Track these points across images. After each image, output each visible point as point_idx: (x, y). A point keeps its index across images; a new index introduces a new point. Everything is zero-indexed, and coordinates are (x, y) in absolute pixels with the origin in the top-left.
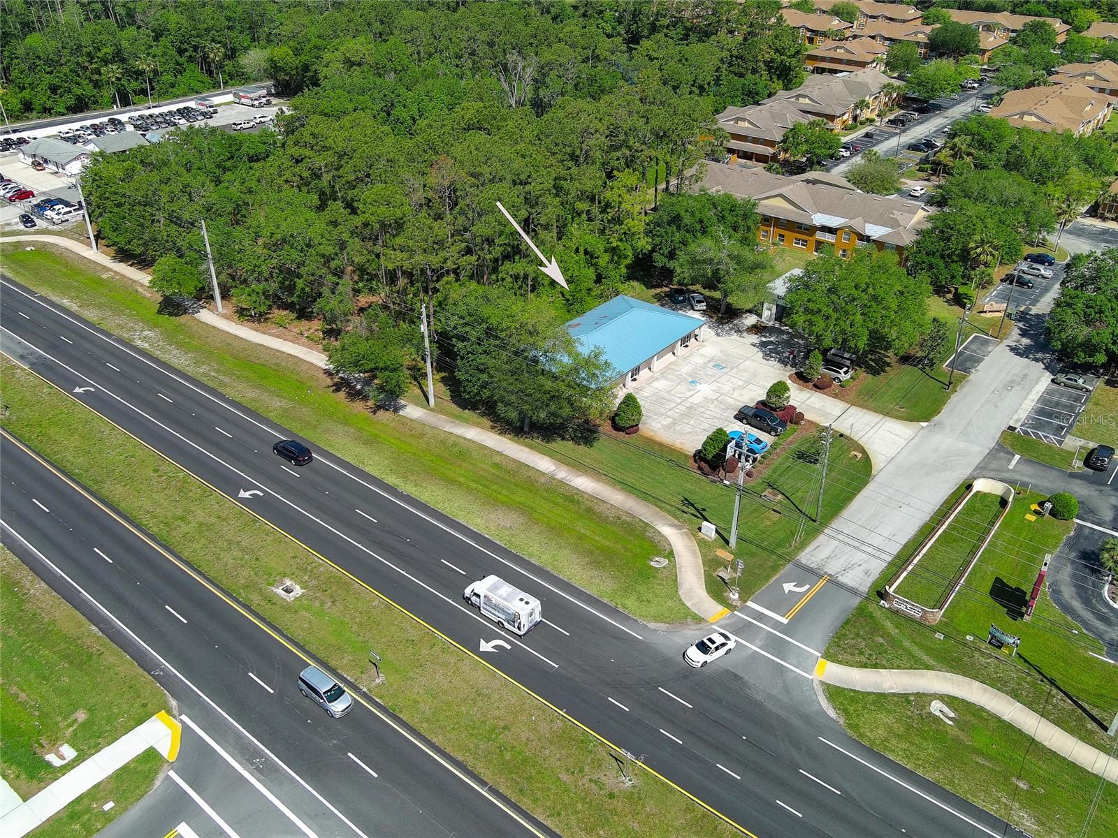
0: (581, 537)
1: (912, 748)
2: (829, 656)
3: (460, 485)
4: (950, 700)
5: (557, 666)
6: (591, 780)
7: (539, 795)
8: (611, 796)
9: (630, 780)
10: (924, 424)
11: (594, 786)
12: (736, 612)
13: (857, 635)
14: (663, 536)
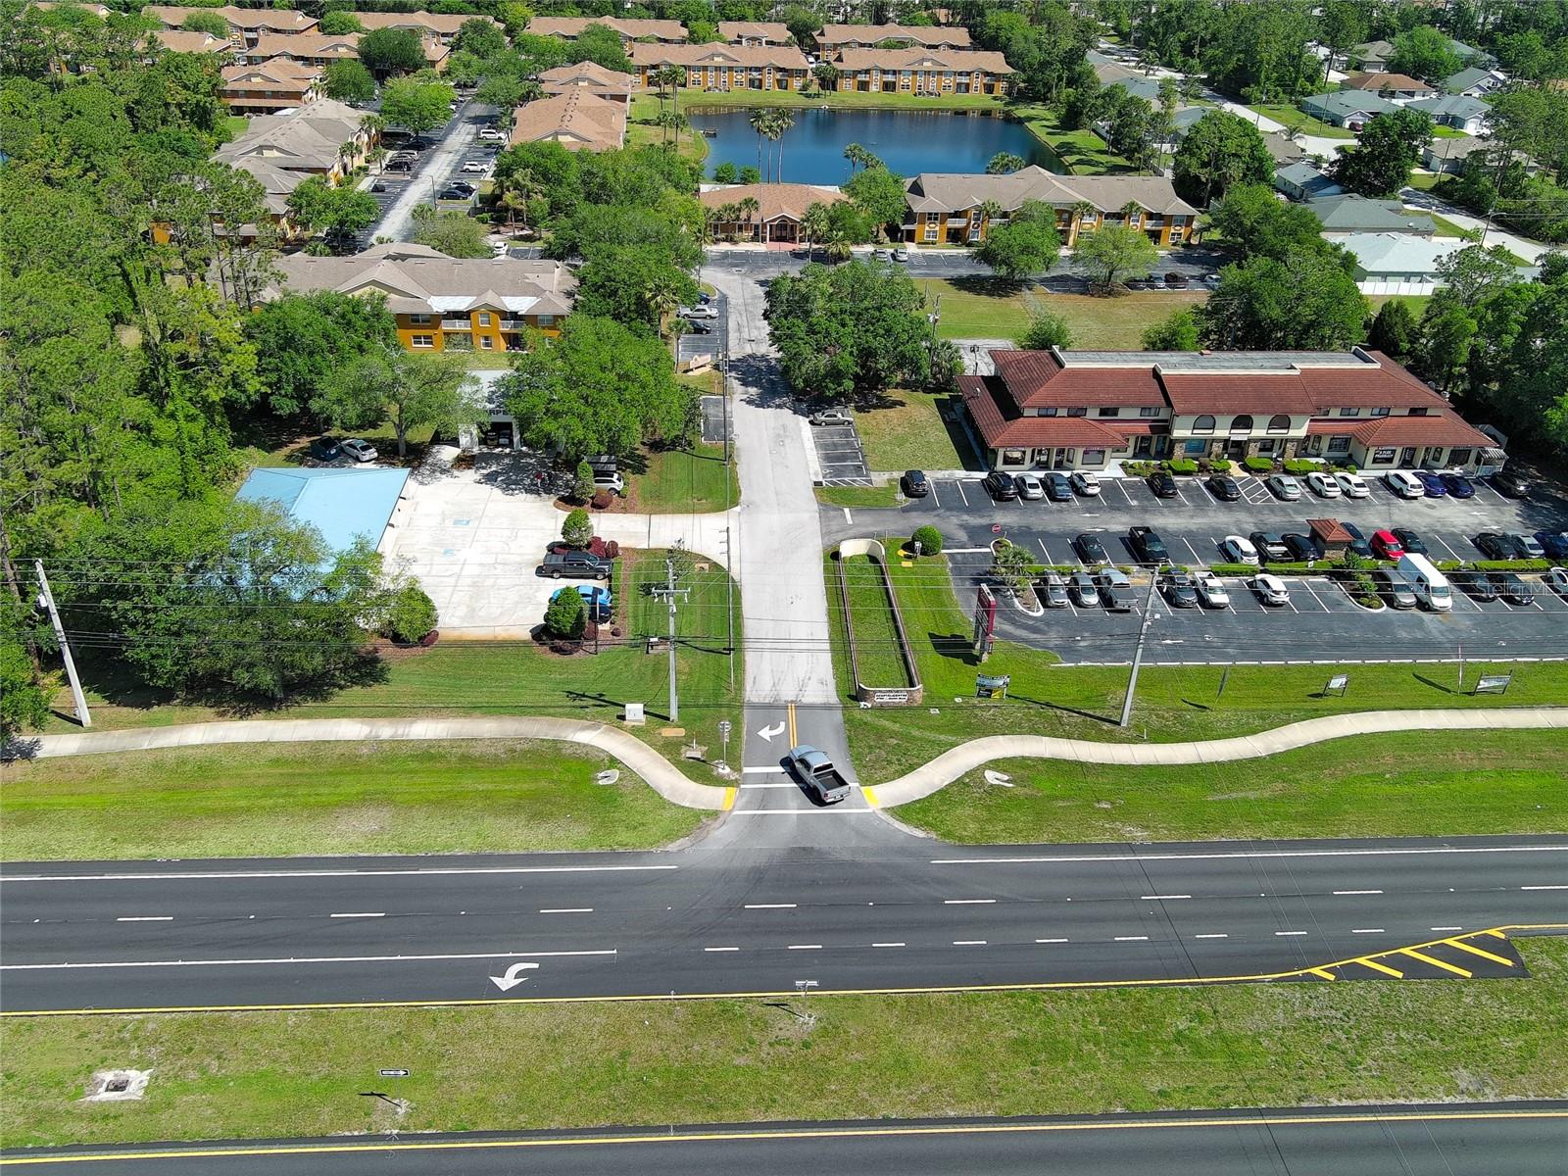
0: (487, 795)
2: (867, 781)
3: (248, 810)
4: (995, 764)
5: (615, 952)
6: (771, 1044)
7: (734, 1097)
8: (806, 1045)
9: (810, 1016)
10: (737, 509)
11: (781, 1048)
12: (742, 786)
13: (870, 747)
14: (585, 745)
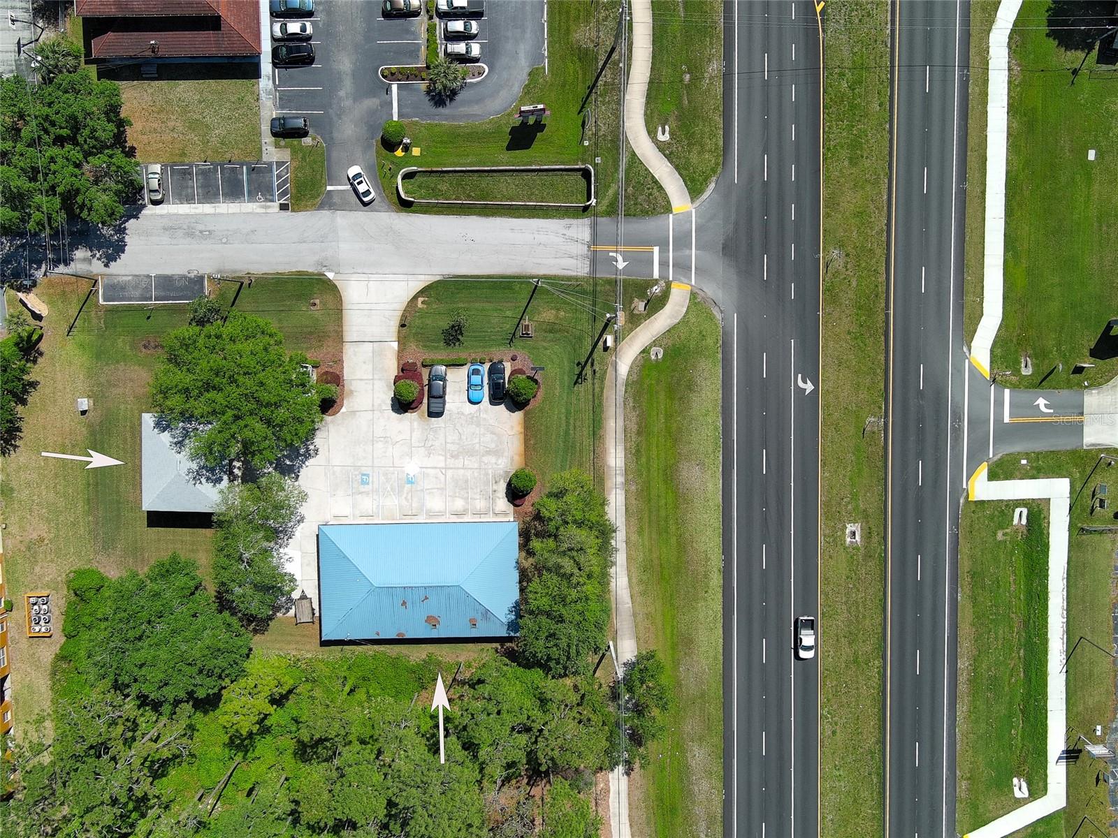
1: (706, 136)
2: (668, 209)
3: (680, 536)
4: (652, 133)
5: (792, 341)
6: (847, 270)
8: (847, 255)
9: (833, 252)
10: (330, 275)
11: (849, 266)
12: (671, 279)
13: (635, 204)
14: (631, 368)
